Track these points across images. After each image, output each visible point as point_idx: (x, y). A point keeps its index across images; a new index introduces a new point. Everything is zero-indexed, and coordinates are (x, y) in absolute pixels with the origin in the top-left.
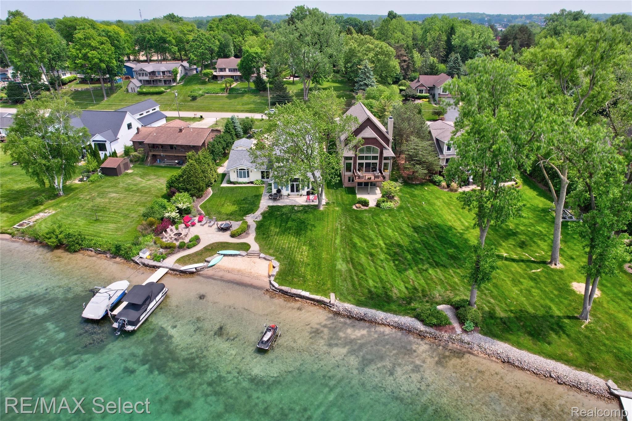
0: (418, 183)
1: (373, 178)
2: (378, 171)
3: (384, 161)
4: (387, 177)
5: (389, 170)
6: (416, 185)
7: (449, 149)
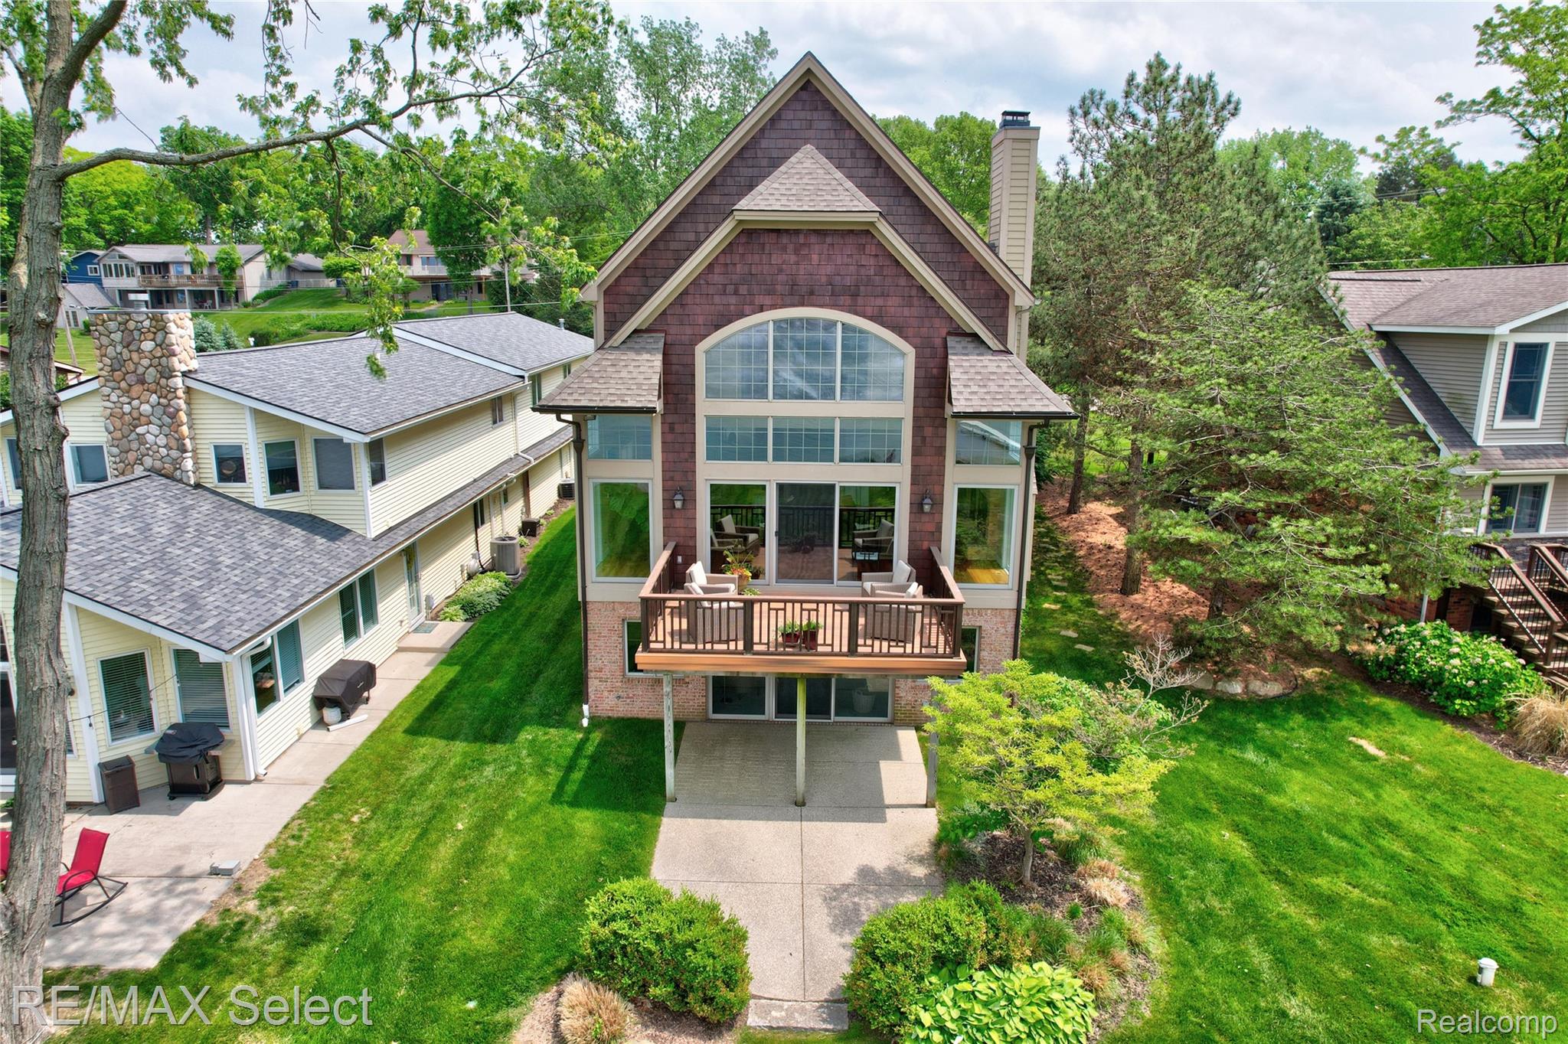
0: (1273, 689)
1: (834, 629)
2: (902, 567)
3: (957, 478)
4: (996, 635)
5: (1008, 572)
6: (1265, 707)
7: (1521, 401)
